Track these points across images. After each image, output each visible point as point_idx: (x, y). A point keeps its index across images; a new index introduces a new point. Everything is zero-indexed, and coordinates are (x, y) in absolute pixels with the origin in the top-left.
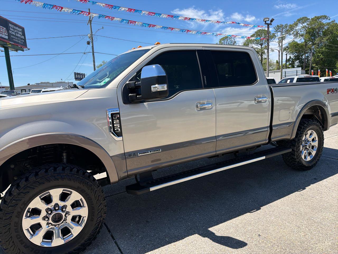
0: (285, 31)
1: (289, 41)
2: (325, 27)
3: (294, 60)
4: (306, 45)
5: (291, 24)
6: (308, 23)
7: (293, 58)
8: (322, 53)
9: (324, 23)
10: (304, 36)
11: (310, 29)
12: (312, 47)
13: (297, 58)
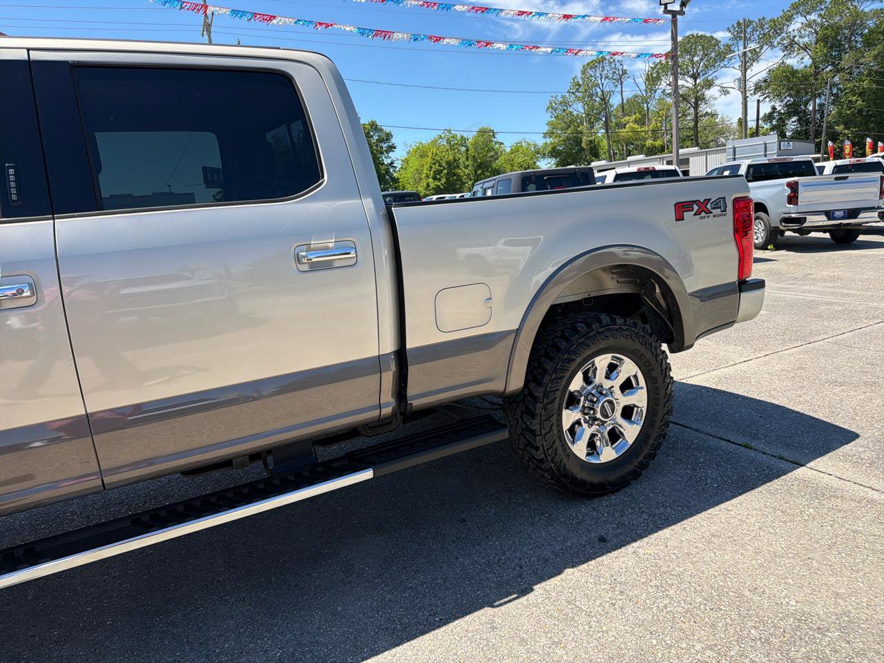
0: (758, 36)
1: (771, 64)
2: (868, 22)
3: (783, 117)
4: (816, 74)
5: (775, 18)
6: (823, 13)
7: (782, 112)
8: (861, 95)
9: (867, 10)
10: (811, 51)
11: (826, 29)
12: (833, 77)
13: (793, 110)
